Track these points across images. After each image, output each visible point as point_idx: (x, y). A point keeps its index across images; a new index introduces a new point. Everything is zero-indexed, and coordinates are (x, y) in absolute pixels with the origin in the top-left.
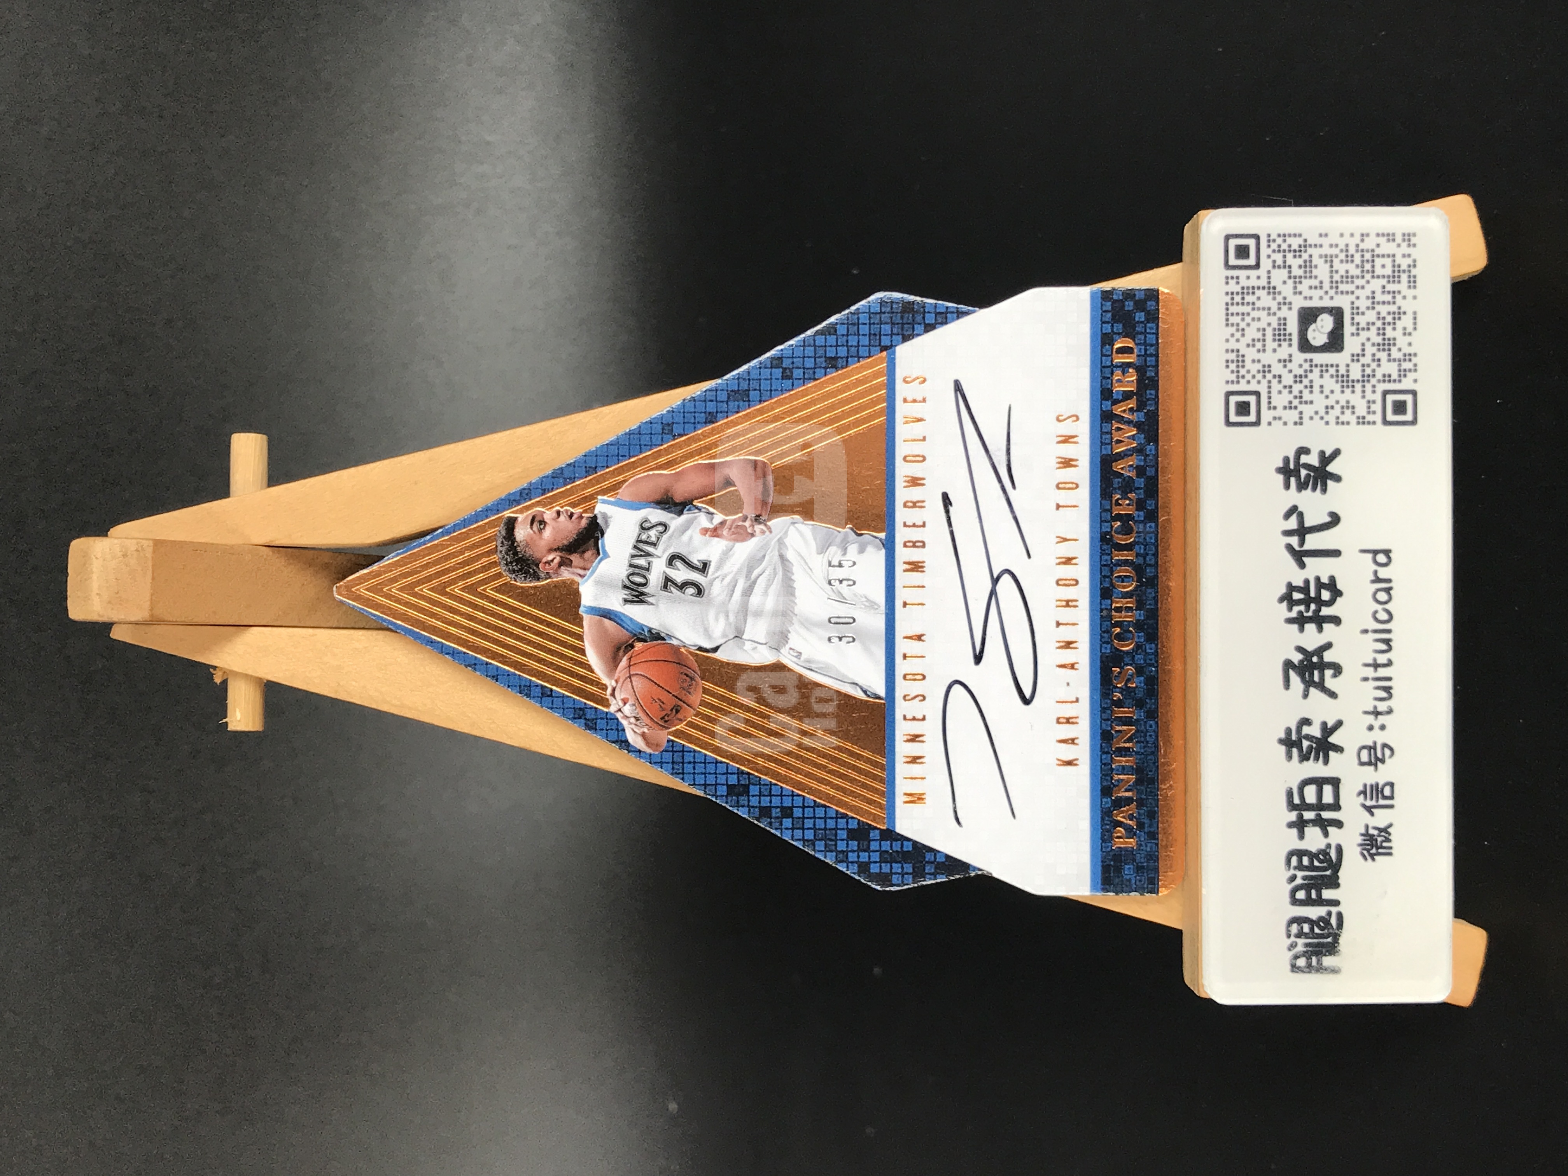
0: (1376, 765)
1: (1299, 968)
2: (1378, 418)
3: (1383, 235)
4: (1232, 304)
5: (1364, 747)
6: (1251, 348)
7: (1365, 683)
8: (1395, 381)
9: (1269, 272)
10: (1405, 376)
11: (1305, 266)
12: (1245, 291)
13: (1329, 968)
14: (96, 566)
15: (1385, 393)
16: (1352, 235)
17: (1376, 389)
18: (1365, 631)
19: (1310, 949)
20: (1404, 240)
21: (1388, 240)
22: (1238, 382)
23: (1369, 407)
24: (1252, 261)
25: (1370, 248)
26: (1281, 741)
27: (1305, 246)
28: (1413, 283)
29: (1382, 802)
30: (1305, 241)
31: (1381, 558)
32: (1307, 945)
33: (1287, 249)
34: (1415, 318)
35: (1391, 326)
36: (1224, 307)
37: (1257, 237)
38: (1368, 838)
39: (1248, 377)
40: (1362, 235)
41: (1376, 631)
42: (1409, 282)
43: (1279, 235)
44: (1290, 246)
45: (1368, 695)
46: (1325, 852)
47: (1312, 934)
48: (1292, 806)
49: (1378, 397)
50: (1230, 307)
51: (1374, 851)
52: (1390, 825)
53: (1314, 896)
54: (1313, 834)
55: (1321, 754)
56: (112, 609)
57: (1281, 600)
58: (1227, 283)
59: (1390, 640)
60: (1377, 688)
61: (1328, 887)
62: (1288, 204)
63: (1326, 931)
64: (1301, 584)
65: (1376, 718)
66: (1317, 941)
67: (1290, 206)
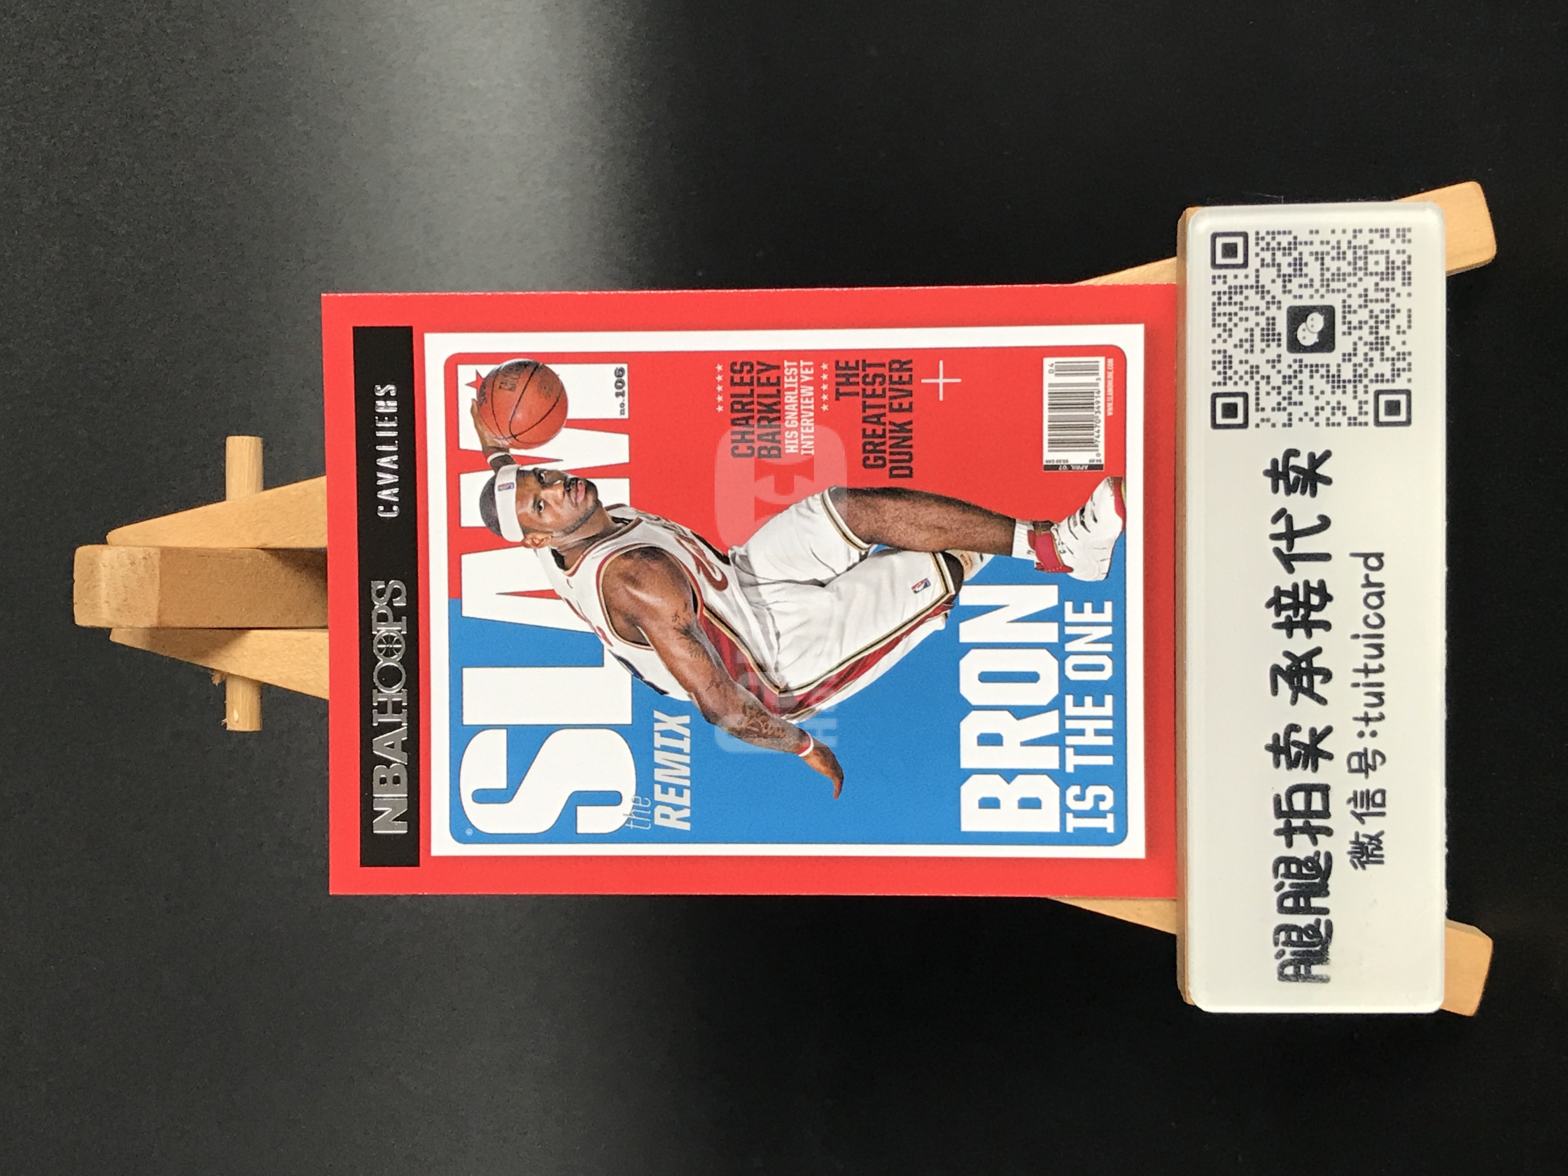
0: (1367, 773)
1: (1286, 975)
2: (1370, 418)
3: (1377, 231)
4: (1219, 304)
5: (1353, 754)
6: (1238, 349)
7: (1355, 689)
8: (1388, 381)
9: (1257, 271)
10: (1399, 375)
11: (1295, 264)
12: (1233, 290)
13: (1317, 976)
14: (103, 573)
15: (1378, 394)
16: (1344, 231)
17: (1369, 389)
18: (1356, 636)
19: (1299, 957)
20: (1398, 236)
21: (1382, 236)
23: (1361, 408)
25: (1363, 245)
27: (1295, 243)
28: (1407, 280)
29: (1372, 810)
30: (1295, 238)
31: (1373, 562)
32: (1294, 953)
33: (1276, 247)
34: (1409, 316)
35: (1385, 325)
36: (1211, 307)
37: (1245, 235)
38: (1358, 846)
39: (1236, 378)
40: (1355, 231)
41: (1366, 636)
42: (1404, 279)
43: (1268, 233)
44: (1279, 244)
45: (1359, 700)
46: (1313, 861)
47: (1300, 943)
48: (1279, 814)
49: (1371, 397)
50: (1217, 307)
52: (1382, 833)
53: (1302, 904)
54: (1302, 841)
55: (1310, 760)
57: (1269, 605)
58: (1214, 283)
59: (1382, 645)
60: (1368, 694)
61: (1317, 895)
62: (1278, 202)
63: (1315, 940)
64: (1290, 589)
65: (1367, 724)
66: (1305, 949)
67: (1280, 203)
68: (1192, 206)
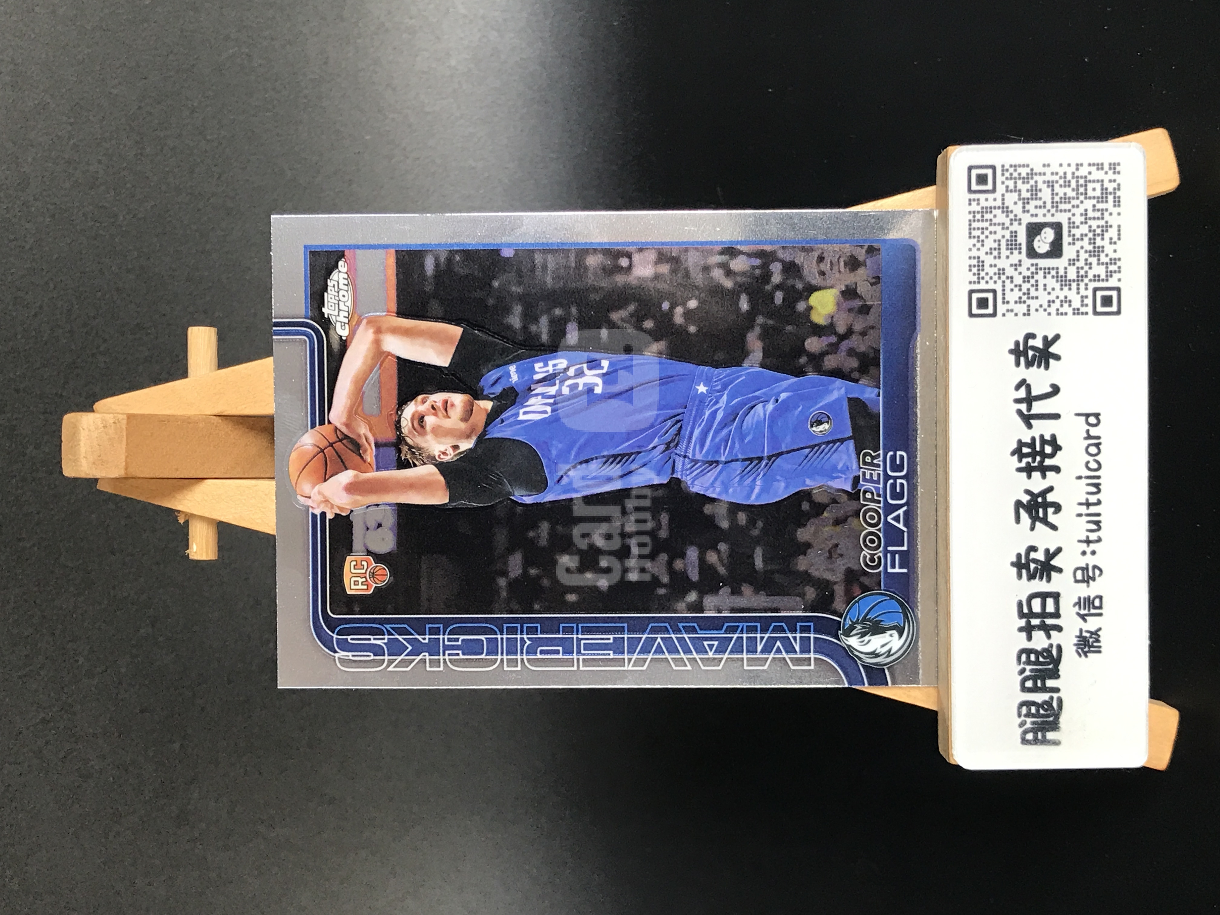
0: (1088, 582)
1: (1028, 740)
2: (1090, 309)
3: (1094, 165)
4: (974, 221)
5: (1078, 569)
6: (989, 255)
7: (1079, 518)
8: (1103, 280)
9: (1003, 195)
10: (1111, 276)
11: (1032, 190)
12: (984, 210)
13: (1051, 740)
14: (83, 436)
15: (1095, 290)
17: (1088, 287)
18: (1080, 478)
19: (1037, 726)
20: (1110, 169)
21: (1098, 169)
22: (979, 282)
23: (1082, 301)
24: (990, 186)
25: (1084, 175)
26: (1013, 564)
27: (1032, 174)
28: (1117, 202)
29: (1093, 611)
30: (1032, 170)
31: (1092, 420)
32: (1033, 723)
33: (1017, 176)
34: (1119, 231)
35: (1100, 237)
36: (968, 223)
37: (993, 168)
38: (1082, 639)
39: (987, 278)
40: (1077, 165)
41: (1088, 477)
42: (1115, 202)
43: (1011, 166)
44: (1020, 174)
45: (1081, 527)
46: (1048, 650)
47: (1037, 715)
48: (1021, 615)
49: (1090, 293)
50: (972, 223)
51: (1086, 649)
52: (1100, 629)
53: (1039, 684)
54: (1039, 637)
55: (1045, 574)
56: (96, 469)
57: (1013, 453)
58: (970, 204)
59: (1099, 484)
60: (1089, 522)
61: (1050, 678)
62: (1019, 141)
63: (1049, 712)
64: (1029, 441)
65: (1088, 546)
66: (1042, 719)
67: (1020, 142)
68: (952, 145)
